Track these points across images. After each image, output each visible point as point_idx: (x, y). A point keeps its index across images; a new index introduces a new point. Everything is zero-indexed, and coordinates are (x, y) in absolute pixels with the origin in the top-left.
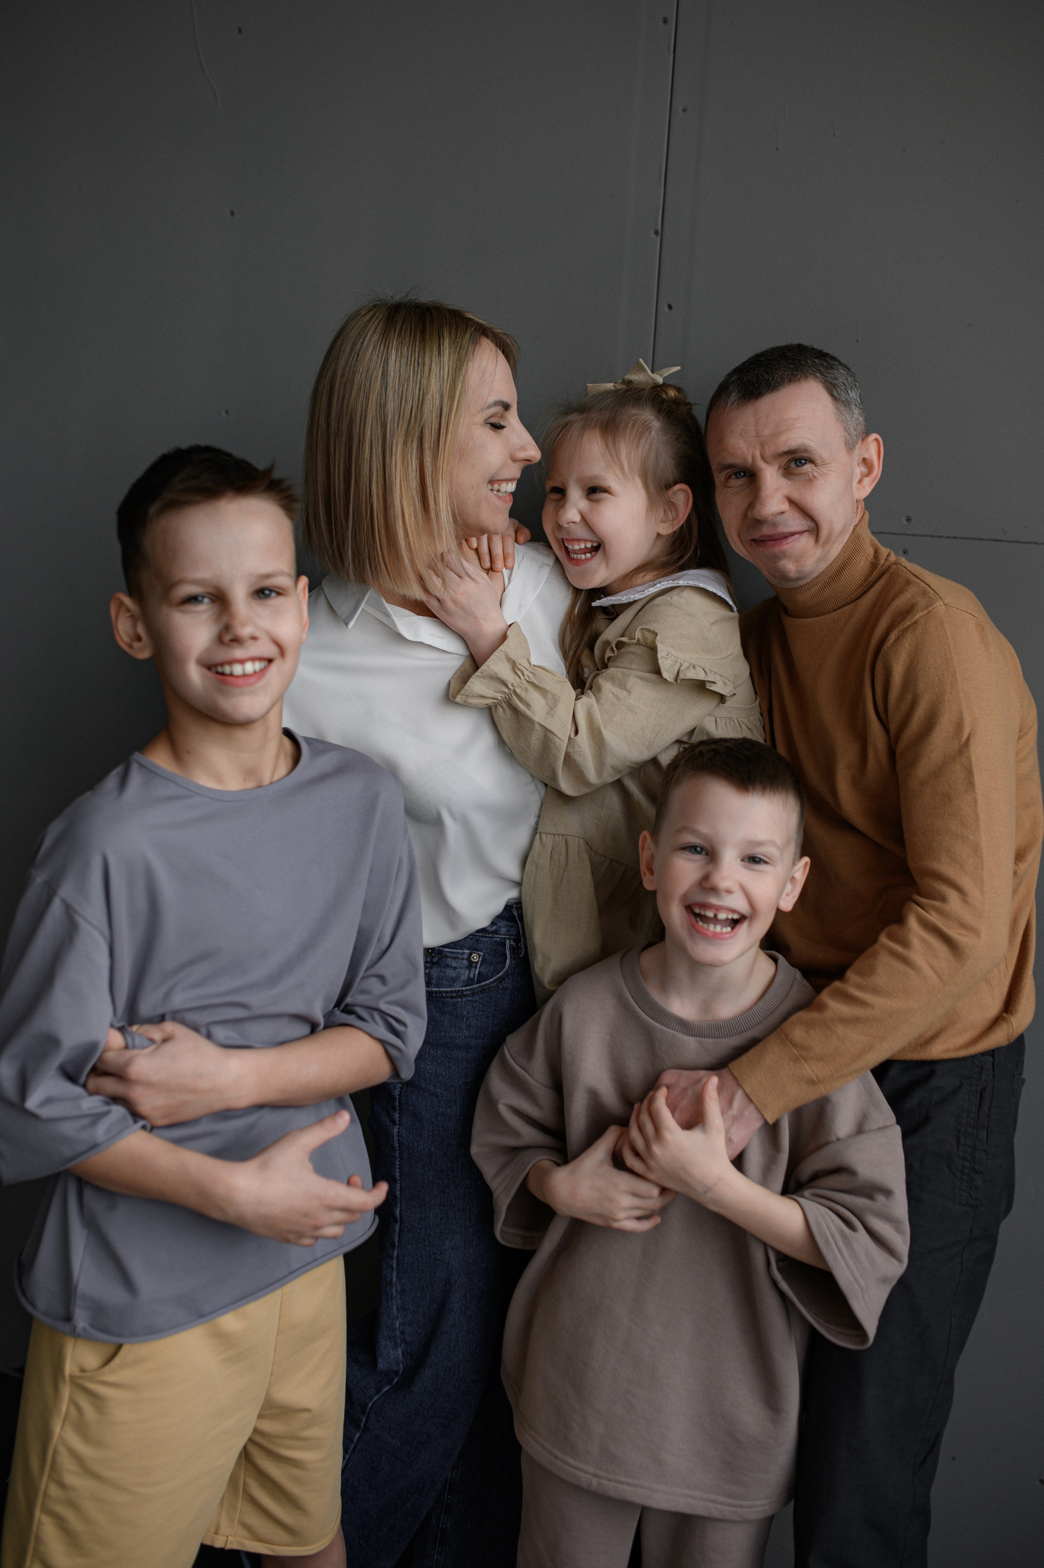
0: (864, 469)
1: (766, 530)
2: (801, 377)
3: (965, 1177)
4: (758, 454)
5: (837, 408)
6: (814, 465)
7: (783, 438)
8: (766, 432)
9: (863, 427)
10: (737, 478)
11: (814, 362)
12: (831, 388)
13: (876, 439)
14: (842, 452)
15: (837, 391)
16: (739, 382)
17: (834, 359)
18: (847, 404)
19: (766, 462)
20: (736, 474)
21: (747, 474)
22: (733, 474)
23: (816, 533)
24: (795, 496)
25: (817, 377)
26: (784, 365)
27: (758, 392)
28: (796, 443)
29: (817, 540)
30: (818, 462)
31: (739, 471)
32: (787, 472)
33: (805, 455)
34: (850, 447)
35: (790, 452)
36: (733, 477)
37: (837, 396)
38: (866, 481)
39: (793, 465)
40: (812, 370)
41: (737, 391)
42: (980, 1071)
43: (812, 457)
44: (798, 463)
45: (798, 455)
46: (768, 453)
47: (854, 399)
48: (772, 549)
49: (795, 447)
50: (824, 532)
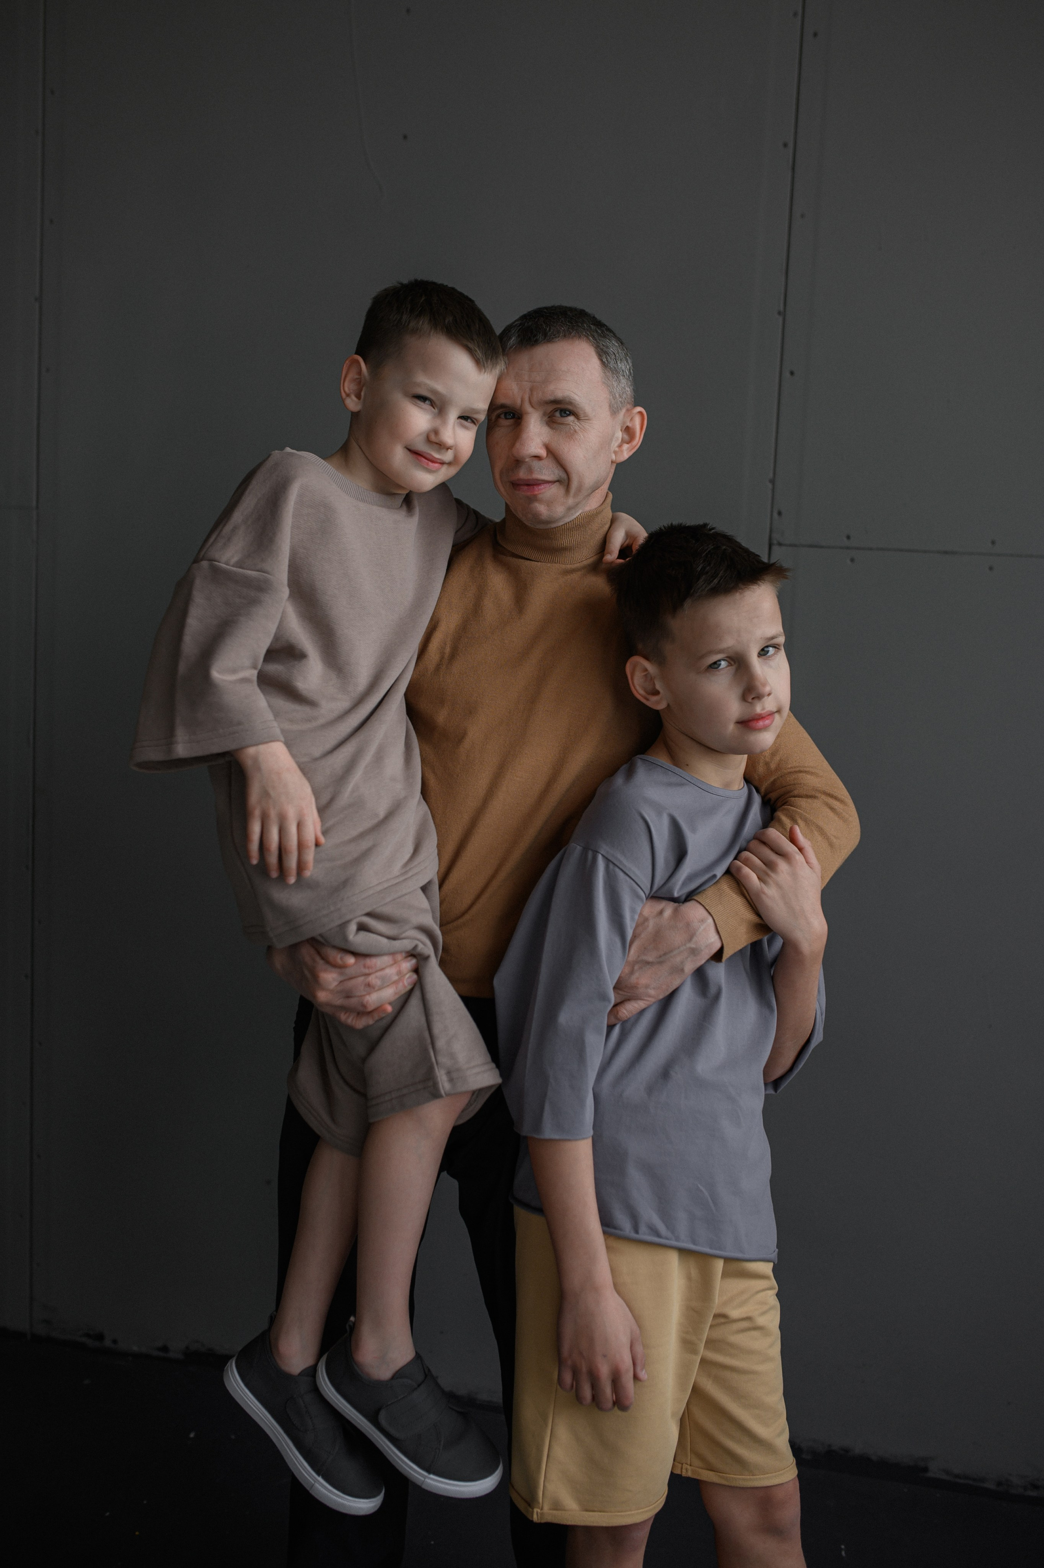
0: (626, 437)
1: (522, 474)
2: (574, 336)
4: (526, 398)
5: (605, 373)
7: (552, 387)
10: (506, 419)
11: (589, 326)
12: (602, 353)
15: (607, 359)
16: (520, 327)
18: (615, 372)
19: (532, 407)
20: (506, 414)
21: (518, 418)
23: (566, 485)
24: (553, 444)
25: (589, 339)
26: (562, 321)
27: (535, 339)
28: (561, 395)
29: (567, 491)
30: (582, 415)
31: (510, 412)
32: (551, 424)
33: (570, 407)
34: (613, 410)
35: (555, 402)
37: (606, 362)
38: (626, 446)
39: (558, 414)
40: (586, 333)
41: (517, 335)
44: (562, 413)
45: (562, 406)
46: (535, 399)
47: (623, 371)
48: (524, 492)
49: (561, 398)
50: (574, 484)
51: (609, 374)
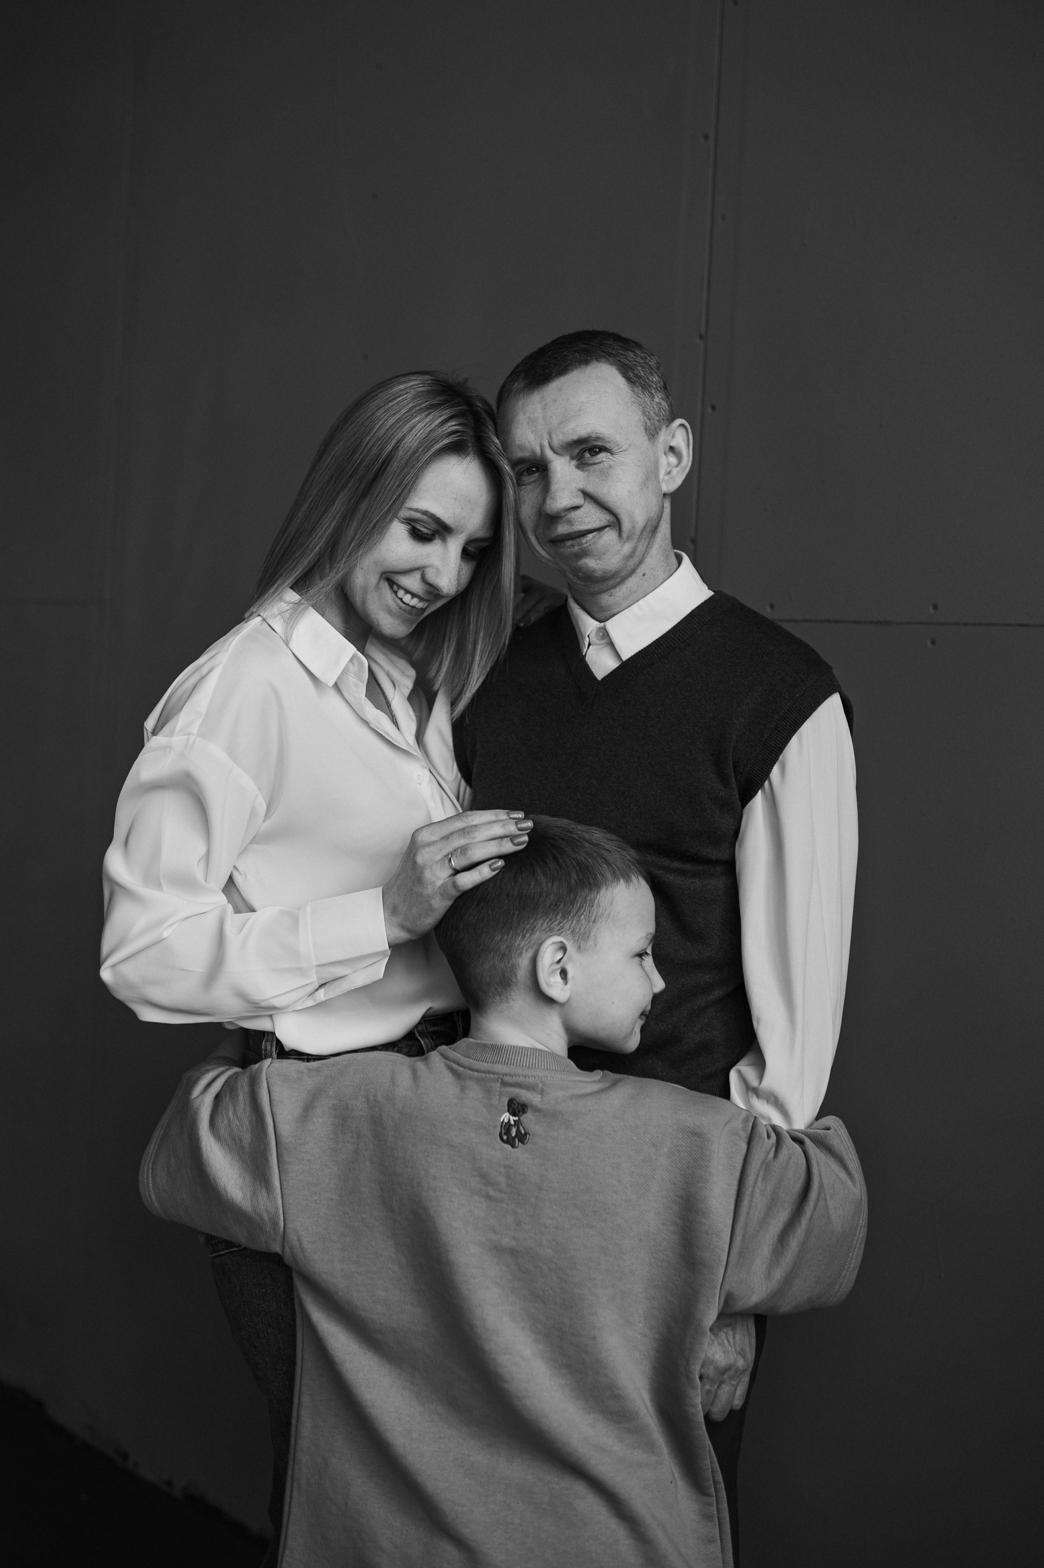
0: (671, 459)
1: (562, 529)
2: (590, 360)
4: (546, 444)
5: (633, 391)
6: (609, 454)
7: (571, 425)
8: (555, 421)
9: (667, 413)
10: (530, 473)
13: (682, 425)
14: (641, 438)
15: (633, 374)
18: (646, 386)
19: (554, 453)
20: (527, 469)
21: (541, 470)
22: (523, 469)
23: (617, 528)
24: (590, 489)
25: (608, 360)
28: (585, 431)
29: (620, 535)
30: (615, 450)
31: (530, 466)
32: (582, 464)
33: (599, 443)
34: (652, 433)
35: (580, 442)
36: (525, 473)
37: (633, 378)
38: (674, 471)
39: (587, 455)
41: (524, 379)
43: (608, 446)
44: (591, 452)
45: (590, 444)
46: (556, 443)
47: (655, 382)
48: (571, 548)
49: (586, 436)
50: (626, 525)
51: (639, 390)
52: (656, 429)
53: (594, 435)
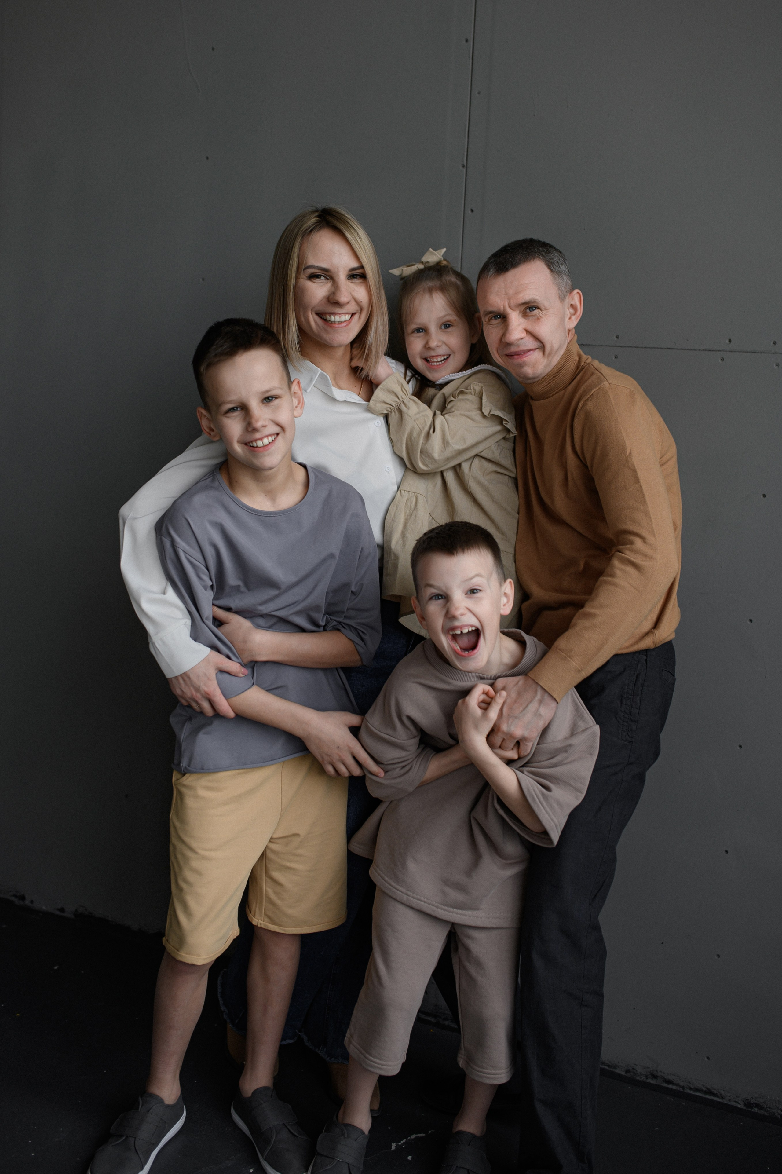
0: (572, 311)
1: (513, 349)
2: (531, 259)
3: (625, 724)
4: (507, 305)
5: (553, 276)
6: (540, 310)
7: (521, 295)
8: (511, 292)
9: (570, 286)
10: (495, 319)
11: (539, 249)
12: (550, 265)
13: (578, 293)
14: (557, 302)
15: (553, 266)
16: (495, 262)
17: (551, 246)
18: (559, 273)
19: (511, 309)
20: (495, 317)
21: (502, 317)
22: (493, 317)
23: (543, 350)
24: (530, 328)
25: (540, 258)
26: (521, 252)
27: (506, 268)
28: (529, 298)
29: (544, 354)
30: (543, 308)
31: (496, 315)
32: (525, 315)
33: (535, 304)
34: (562, 299)
35: (525, 303)
36: (493, 318)
37: (553, 269)
38: (574, 317)
39: (528, 310)
40: (538, 255)
41: (493, 268)
42: (637, 663)
43: (539, 306)
44: (531, 309)
45: (530, 305)
46: (512, 304)
47: (564, 271)
48: (518, 360)
49: (529, 300)
50: (548, 349)
51: (556, 276)
52: (564, 296)
53: (533, 300)
